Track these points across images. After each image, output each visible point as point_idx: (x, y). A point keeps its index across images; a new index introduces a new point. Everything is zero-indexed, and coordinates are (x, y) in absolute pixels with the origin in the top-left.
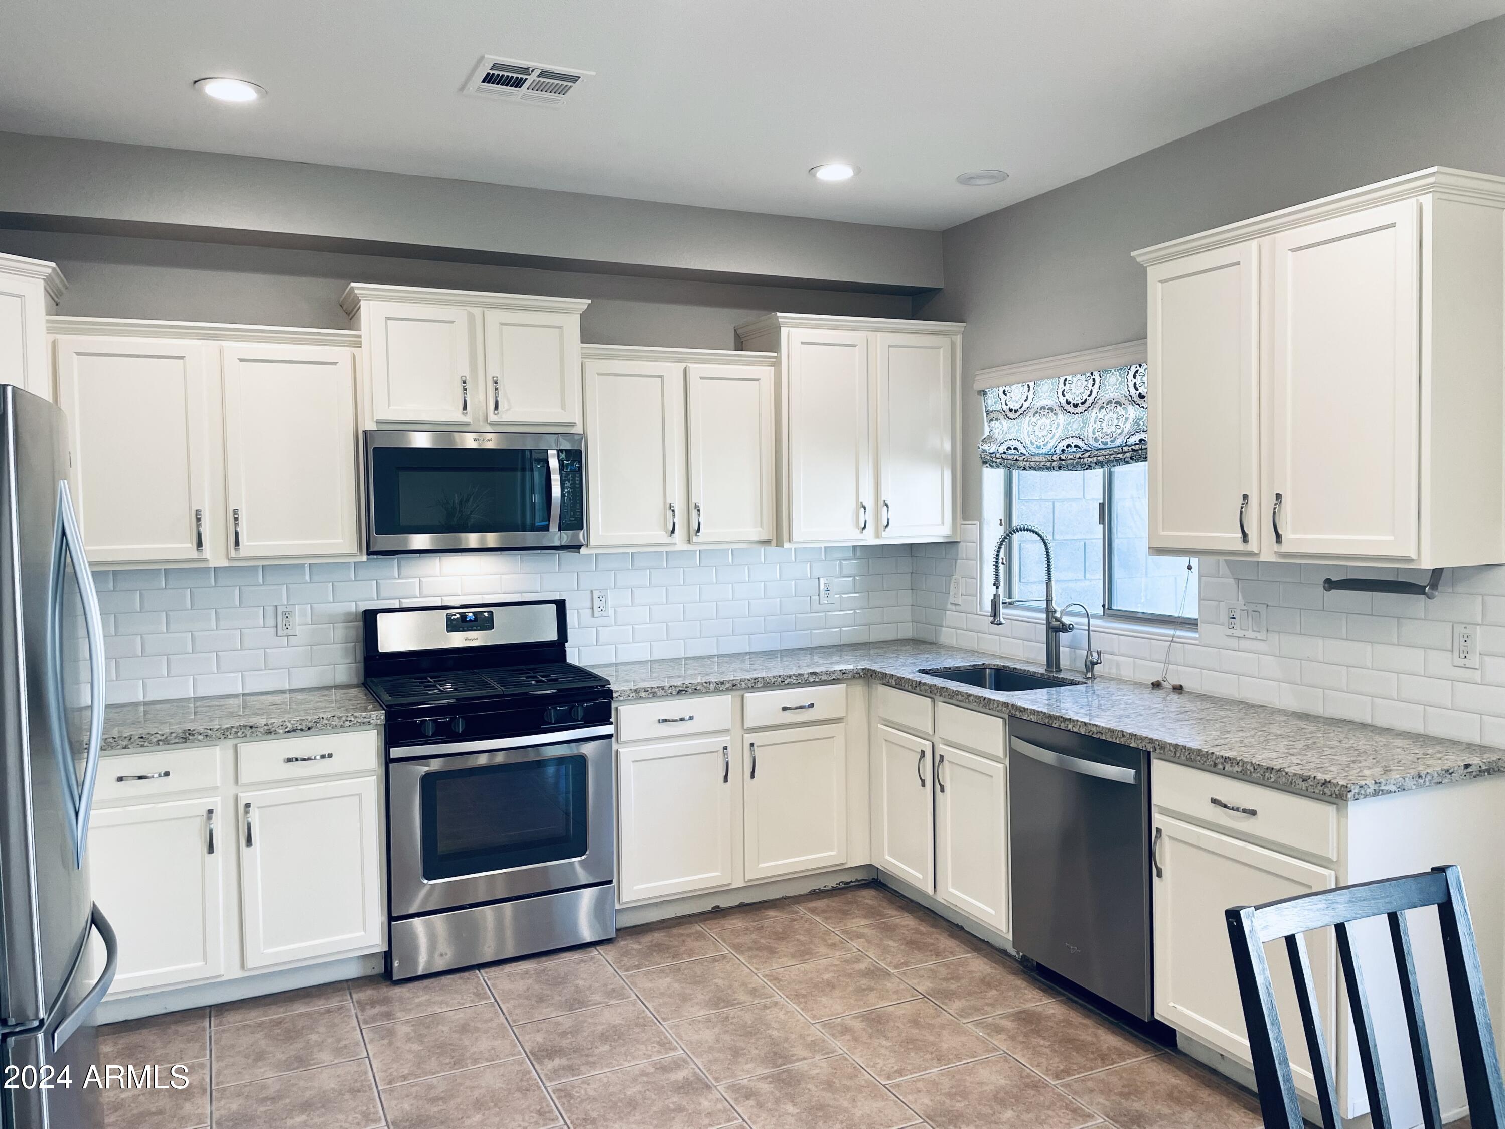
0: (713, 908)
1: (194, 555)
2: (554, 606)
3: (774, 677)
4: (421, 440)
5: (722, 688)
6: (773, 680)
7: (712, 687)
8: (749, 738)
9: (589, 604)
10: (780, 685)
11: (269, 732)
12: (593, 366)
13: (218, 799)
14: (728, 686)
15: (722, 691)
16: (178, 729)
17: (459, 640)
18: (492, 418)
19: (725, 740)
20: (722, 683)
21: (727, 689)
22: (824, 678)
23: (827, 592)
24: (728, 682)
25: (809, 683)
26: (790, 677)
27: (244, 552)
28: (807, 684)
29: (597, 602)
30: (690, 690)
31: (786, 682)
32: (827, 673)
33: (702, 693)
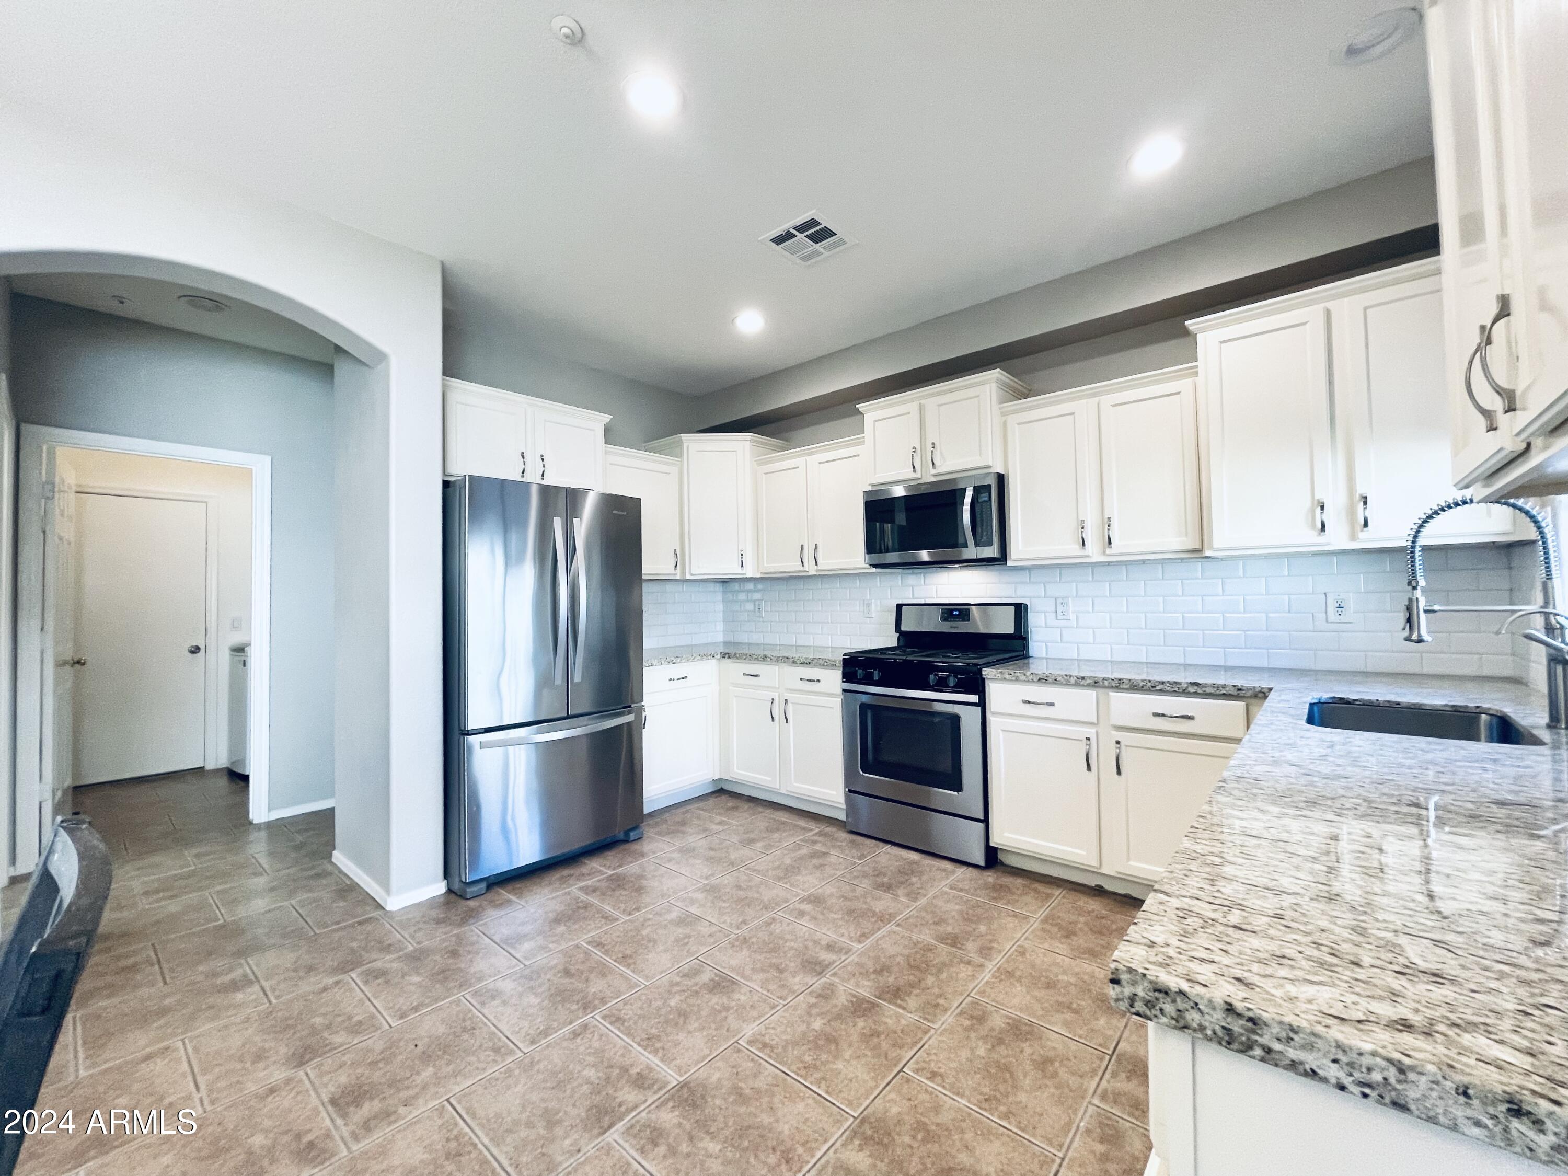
0: (1097, 886)
1: (801, 568)
2: (1013, 608)
3: (1143, 681)
4: (899, 491)
5: (1083, 682)
6: (1142, 684)
7: (1073, 680)
8: (1119, 735)
9: (1053, 609)
10: (1150, 690)
11: (794, 662)
12: (1012, 420)
13: (777, 694)
14: (1089, 681)
15: (1083, 685)
16: (762, 653)
17: (946, 627)
18: (933, 472)
19: (1091, 732)
20: (1083, 678)
21: (1089, 685)
22: (1209, 690)
23: (1340, 610)
24: (1090, 678)
25: (1189, 693)
26: (1163, 683)
27: (820, 567)
28: (1185, 693)
29: (1060, 608)
30: (1050, 680)
31: (1158, 688)
32: (1213, 686)
33: (1062, 684)
